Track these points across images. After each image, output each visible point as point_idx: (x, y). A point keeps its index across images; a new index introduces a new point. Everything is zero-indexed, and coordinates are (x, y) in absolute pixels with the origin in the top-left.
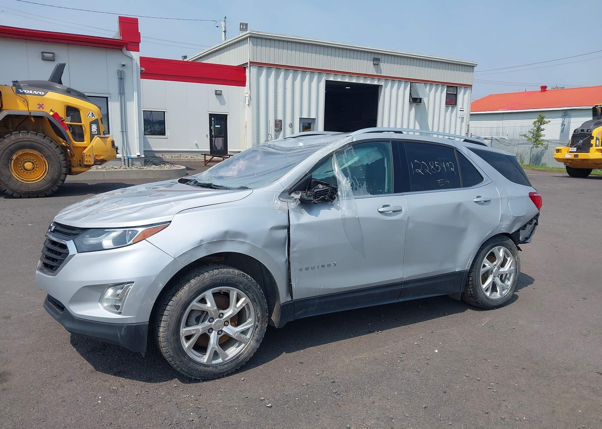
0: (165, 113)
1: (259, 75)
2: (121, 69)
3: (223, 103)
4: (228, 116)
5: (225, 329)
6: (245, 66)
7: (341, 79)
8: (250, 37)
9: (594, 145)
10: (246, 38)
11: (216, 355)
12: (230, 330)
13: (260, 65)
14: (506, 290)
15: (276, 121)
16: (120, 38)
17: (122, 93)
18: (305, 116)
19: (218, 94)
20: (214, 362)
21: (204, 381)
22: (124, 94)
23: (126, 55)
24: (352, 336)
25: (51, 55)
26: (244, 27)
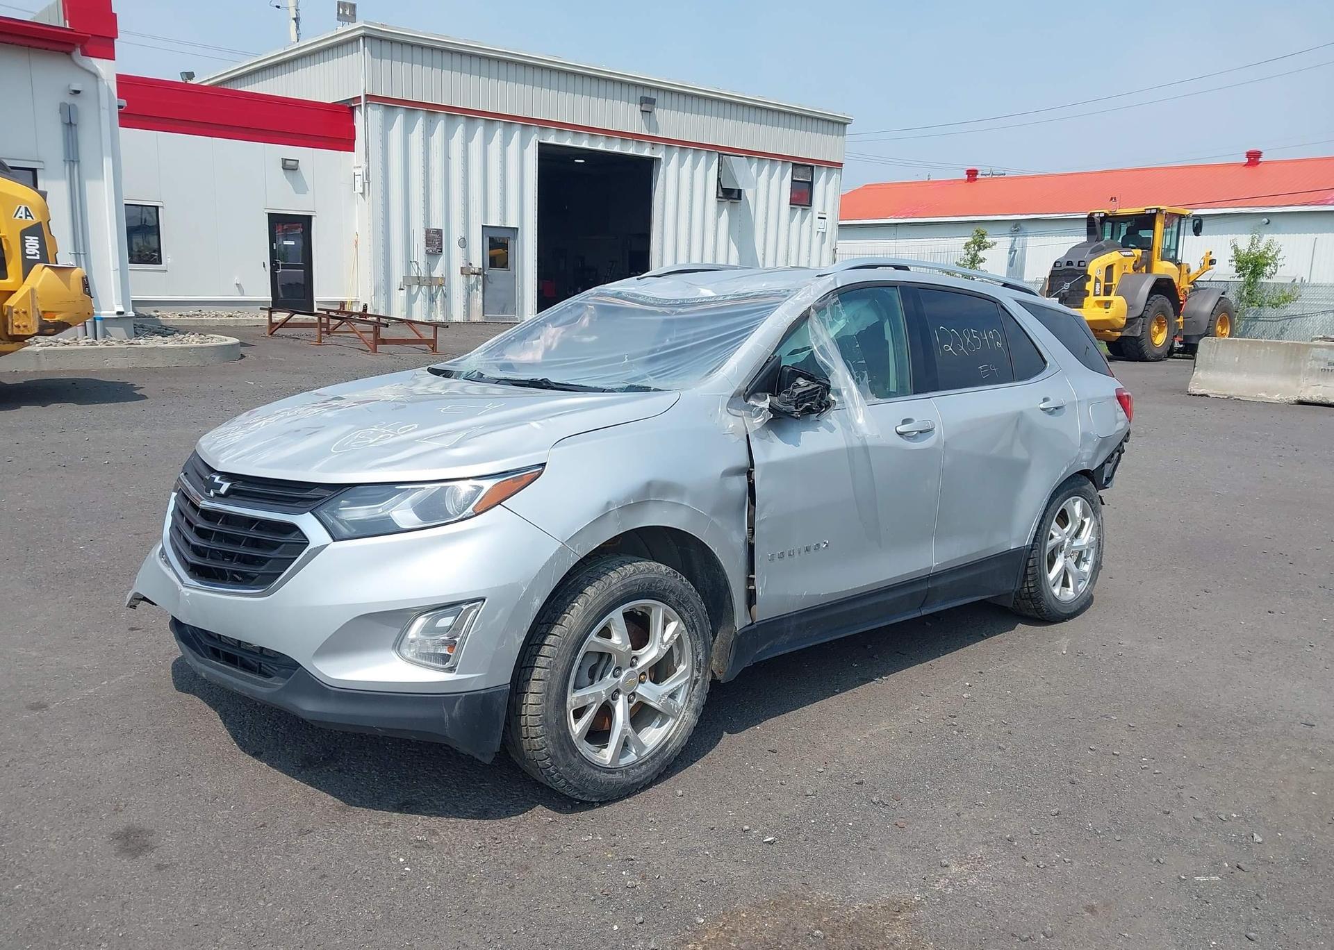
0: (160, 209)
1: (387, 126)
2: (70, 100)
3: (300, 188)
4: (313, 219)
5: (640, 690)
6: (353, 105)
7: (573, 141)
8: (364, 37)
9: (1091, 293)
10: (356, 39)
11: (625, 745)
12: (650, 692)
13: (390, 104)
14: (1083, 582)
15: (428, 232)
16: (65, 24)
17: (72, 158)
18: (494, 221)
19: (290, 167)
20: (624, 761)
21: (602, 804)
22: (78, 161)
23: (83, 68)
24: (837, 691)
26: (347, 13)
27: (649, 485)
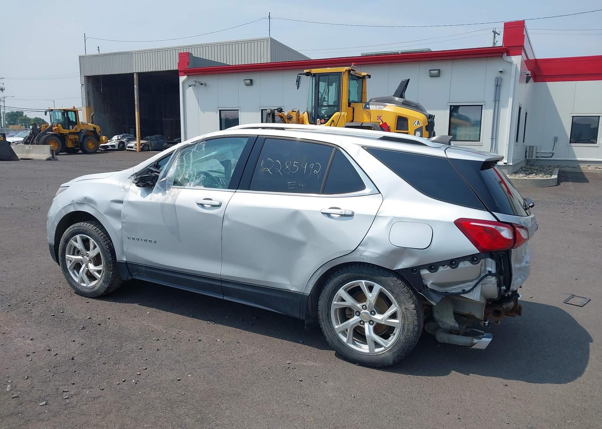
5: (89, 265)
16: (503, 45)
17: (497, 100)
20: (82, 284)
23: (506, 61)
25: (436, 72)
27: (85, 198)
